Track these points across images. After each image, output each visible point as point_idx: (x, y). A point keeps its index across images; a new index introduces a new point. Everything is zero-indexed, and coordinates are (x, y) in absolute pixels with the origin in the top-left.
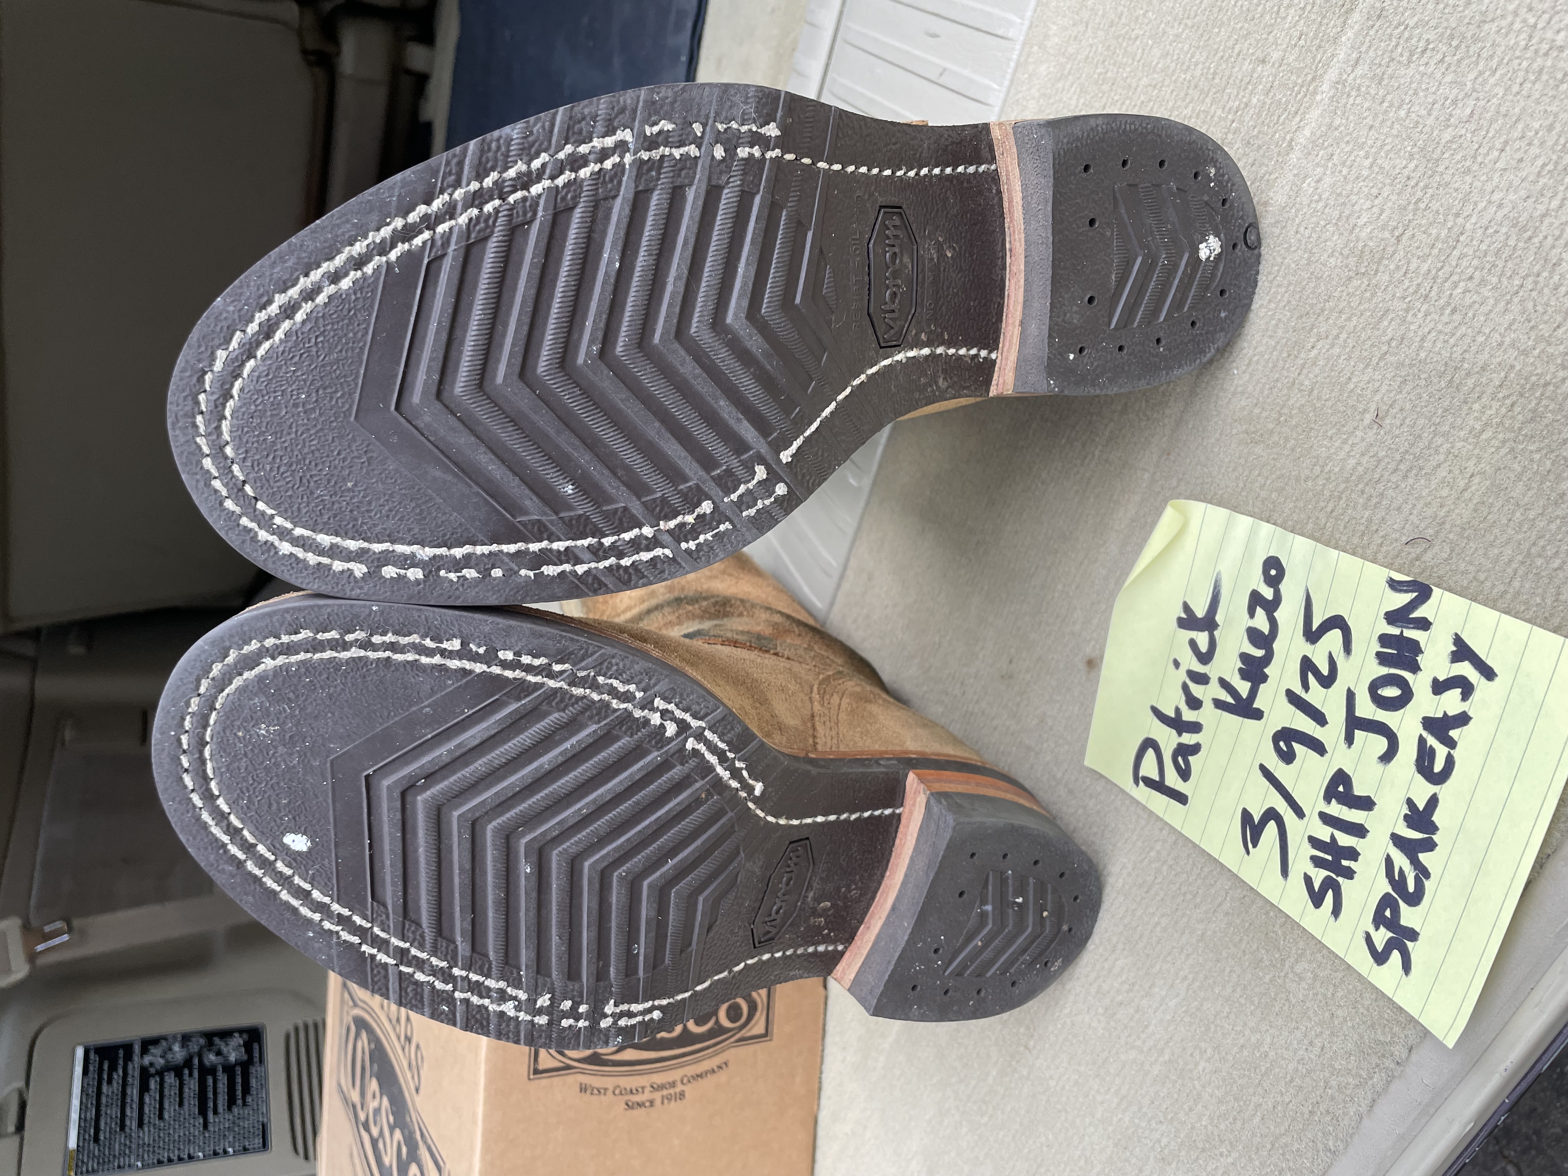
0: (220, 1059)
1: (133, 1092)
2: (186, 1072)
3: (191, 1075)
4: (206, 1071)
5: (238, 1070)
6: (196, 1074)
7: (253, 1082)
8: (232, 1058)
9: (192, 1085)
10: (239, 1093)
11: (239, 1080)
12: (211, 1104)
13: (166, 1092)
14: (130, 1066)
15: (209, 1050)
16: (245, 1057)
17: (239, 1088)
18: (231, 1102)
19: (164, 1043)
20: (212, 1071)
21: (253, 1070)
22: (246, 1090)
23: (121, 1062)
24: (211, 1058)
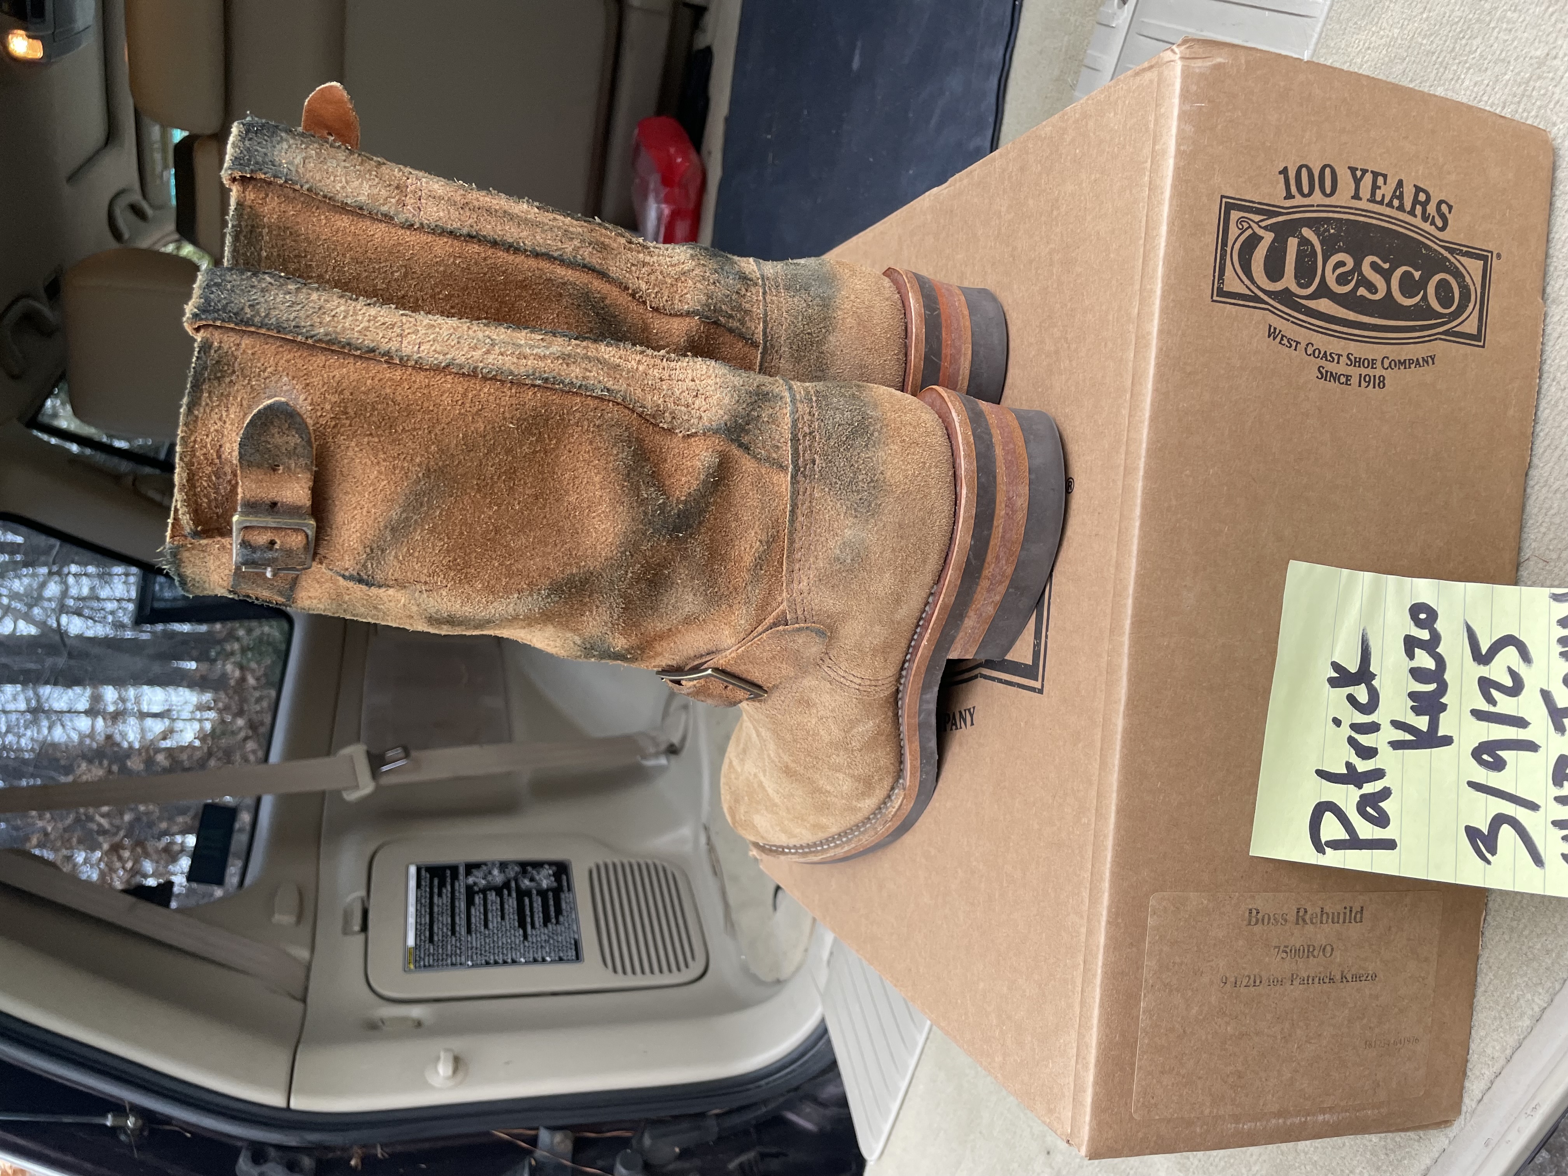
0: (533, 884)
1: (462, 905)
2: (506, 892)
3: (509, 895)
4: (522, 894)
5: (550, 894)
6: (514, 895)
7: (564, 906)
8: (545, 884)
9: (511, 903)
10: (553, 914)
11: (551, 902)
12: (529, 920)
13: (489, 907)
14: (457, 884)
15: (524, 877)
16: (555, 884)
17: (552, 909)
18: (546, 921)
19: (484, 868)
20: (528, 893)
21: (563, 896)
22: (559, 911)
23: (449, 880)
24: (526, 883)
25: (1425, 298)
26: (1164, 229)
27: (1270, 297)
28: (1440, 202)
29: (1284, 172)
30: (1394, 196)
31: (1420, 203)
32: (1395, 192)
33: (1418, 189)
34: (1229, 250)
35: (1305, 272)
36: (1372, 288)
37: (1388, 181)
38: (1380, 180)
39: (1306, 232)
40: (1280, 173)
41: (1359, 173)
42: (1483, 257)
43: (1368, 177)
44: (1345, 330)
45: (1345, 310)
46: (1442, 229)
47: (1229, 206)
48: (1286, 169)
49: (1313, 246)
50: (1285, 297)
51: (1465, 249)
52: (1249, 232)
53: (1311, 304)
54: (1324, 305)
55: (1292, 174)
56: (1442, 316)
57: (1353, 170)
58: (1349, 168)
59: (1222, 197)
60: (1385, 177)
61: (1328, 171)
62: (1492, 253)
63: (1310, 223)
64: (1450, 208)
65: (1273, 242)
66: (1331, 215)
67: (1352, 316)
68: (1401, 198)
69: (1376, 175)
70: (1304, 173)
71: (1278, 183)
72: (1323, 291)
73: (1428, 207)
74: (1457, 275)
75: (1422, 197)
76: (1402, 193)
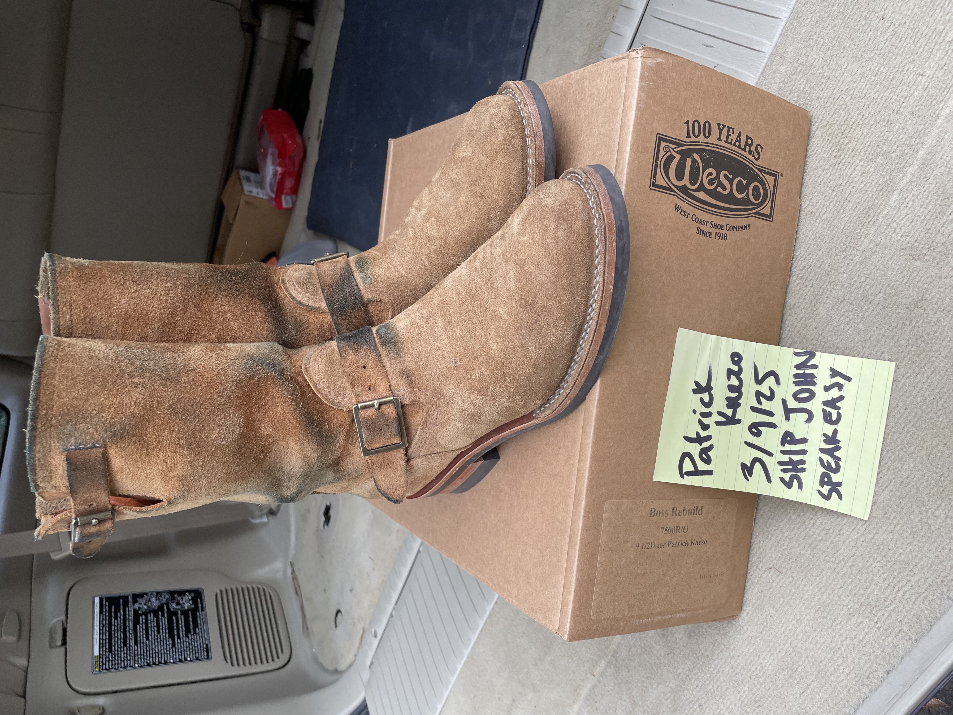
0: (178, 607)
1: (130, 624)
2: (160, 613)
3: (163, 615)
4: (172, 614)
5: (191, 613)
6: (166, 615)
7: (200, 620)
8: (186, 606)
9: (164, 621)
10: (191, 626)
11: (191, 619)
13: (149, 624)
14: (127, 609)
15: (173, 602)
16: (193, 606)
17: (191, 624)
18: (188, 632)
19: (146, 597)
20: (175, 613)
21: (198, 614)
22: (196, 625)
23: (122, 606)
24: (175, 606)
25: (747, 195)
26: (628, 148)
27: (677, 189)
28: (758, 145)
29: (687, 123)
30: (737, 140)
31: (748, 145)
32: (737, 138)
33: (748, 138)
34: (659, 162)
35: (694, 177)
36: (724, 188)
37: (735, 132)
38: (731, 131)
39: (696, 156)
40: (685, 123)
41: (721, 127)
42: (774, 175)
43: (726, 129)
44: (711, 209)
45: (711, 199)
46: (757, 159)
47: (661, 139)
48: (688, 121)
49: (698, 164)
50: (684, 189)
51: (767, 170)
52: (669, 154)
53: (696, 194)
54: (702, 195)
55: (691, 125)
56: (753, 204)
57: (719, 125)
58: (717, 124)
59: (658, 134)
60: (733, 129)
61: (707, 124)
62: (779, 173)
63: (697, 151)
64: (762, 148)
65: (680, 160)
66: (707, 148)
67: (714, 202)
68: (740, 142)
69: (729, 128)
70: (696, 124)
71: (684, 128)
72: (701, 188)
73: (752, 147)
74: (763, 184)
75: (749, 142)
76: (740, 139)
